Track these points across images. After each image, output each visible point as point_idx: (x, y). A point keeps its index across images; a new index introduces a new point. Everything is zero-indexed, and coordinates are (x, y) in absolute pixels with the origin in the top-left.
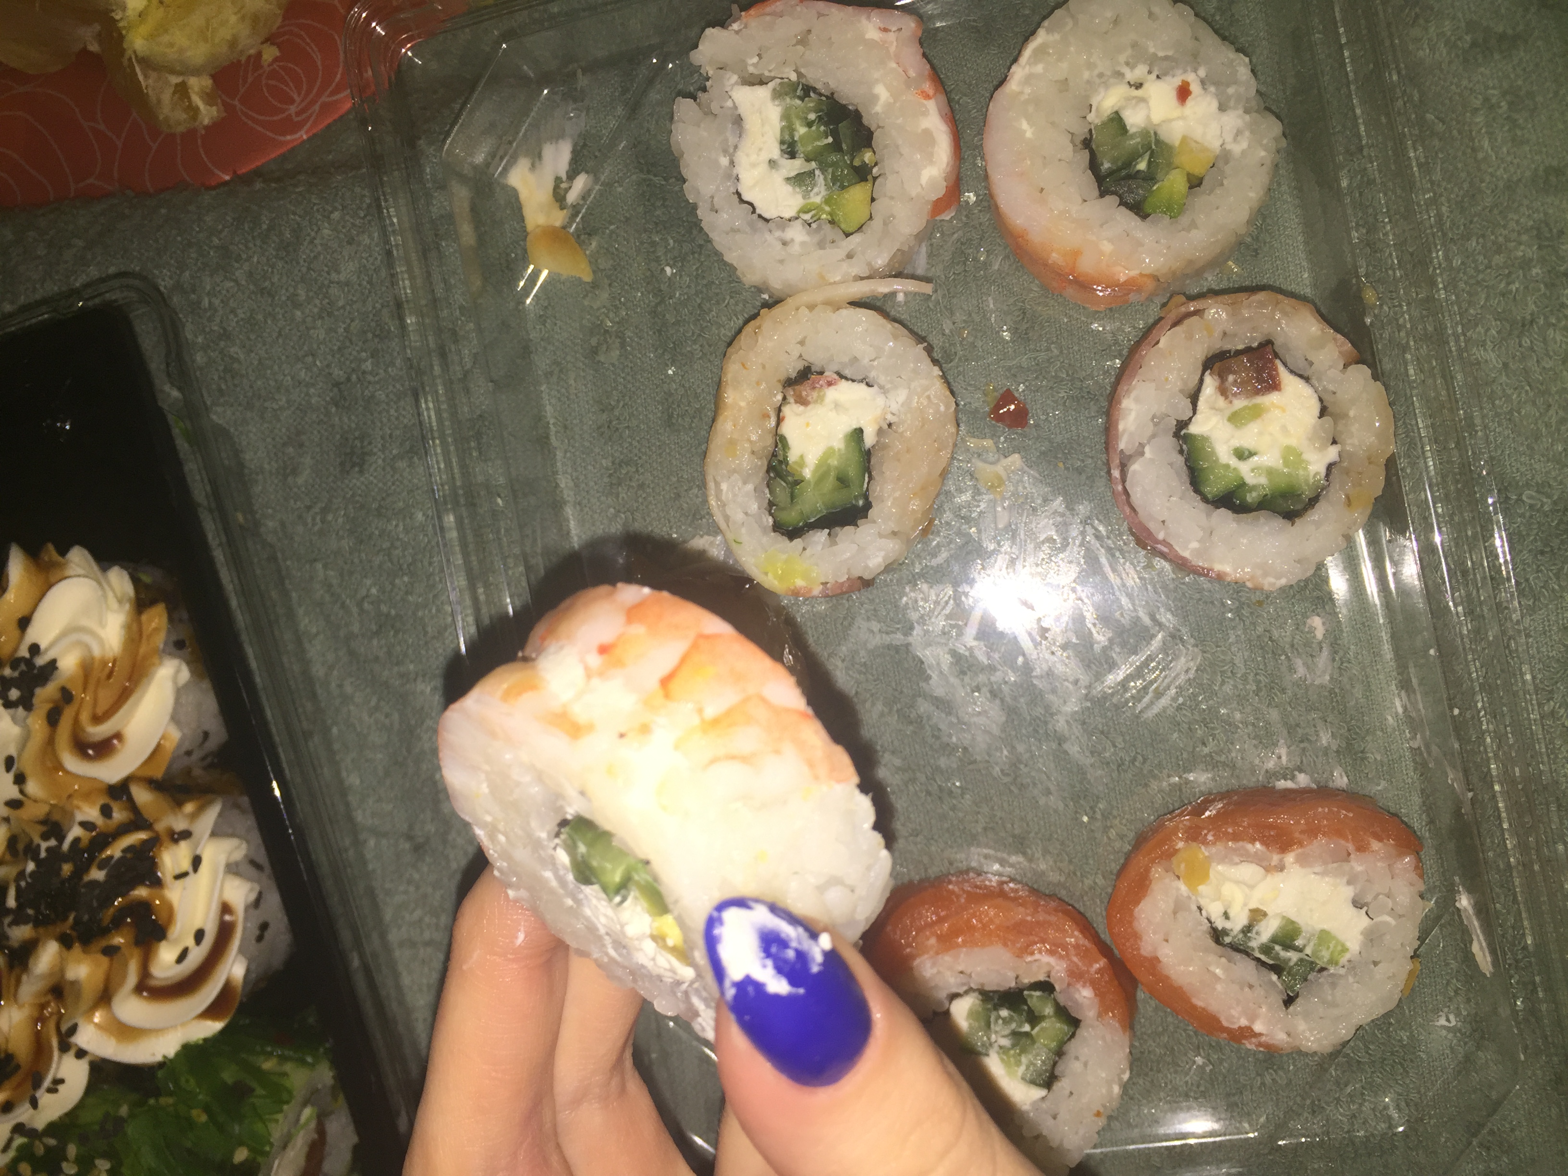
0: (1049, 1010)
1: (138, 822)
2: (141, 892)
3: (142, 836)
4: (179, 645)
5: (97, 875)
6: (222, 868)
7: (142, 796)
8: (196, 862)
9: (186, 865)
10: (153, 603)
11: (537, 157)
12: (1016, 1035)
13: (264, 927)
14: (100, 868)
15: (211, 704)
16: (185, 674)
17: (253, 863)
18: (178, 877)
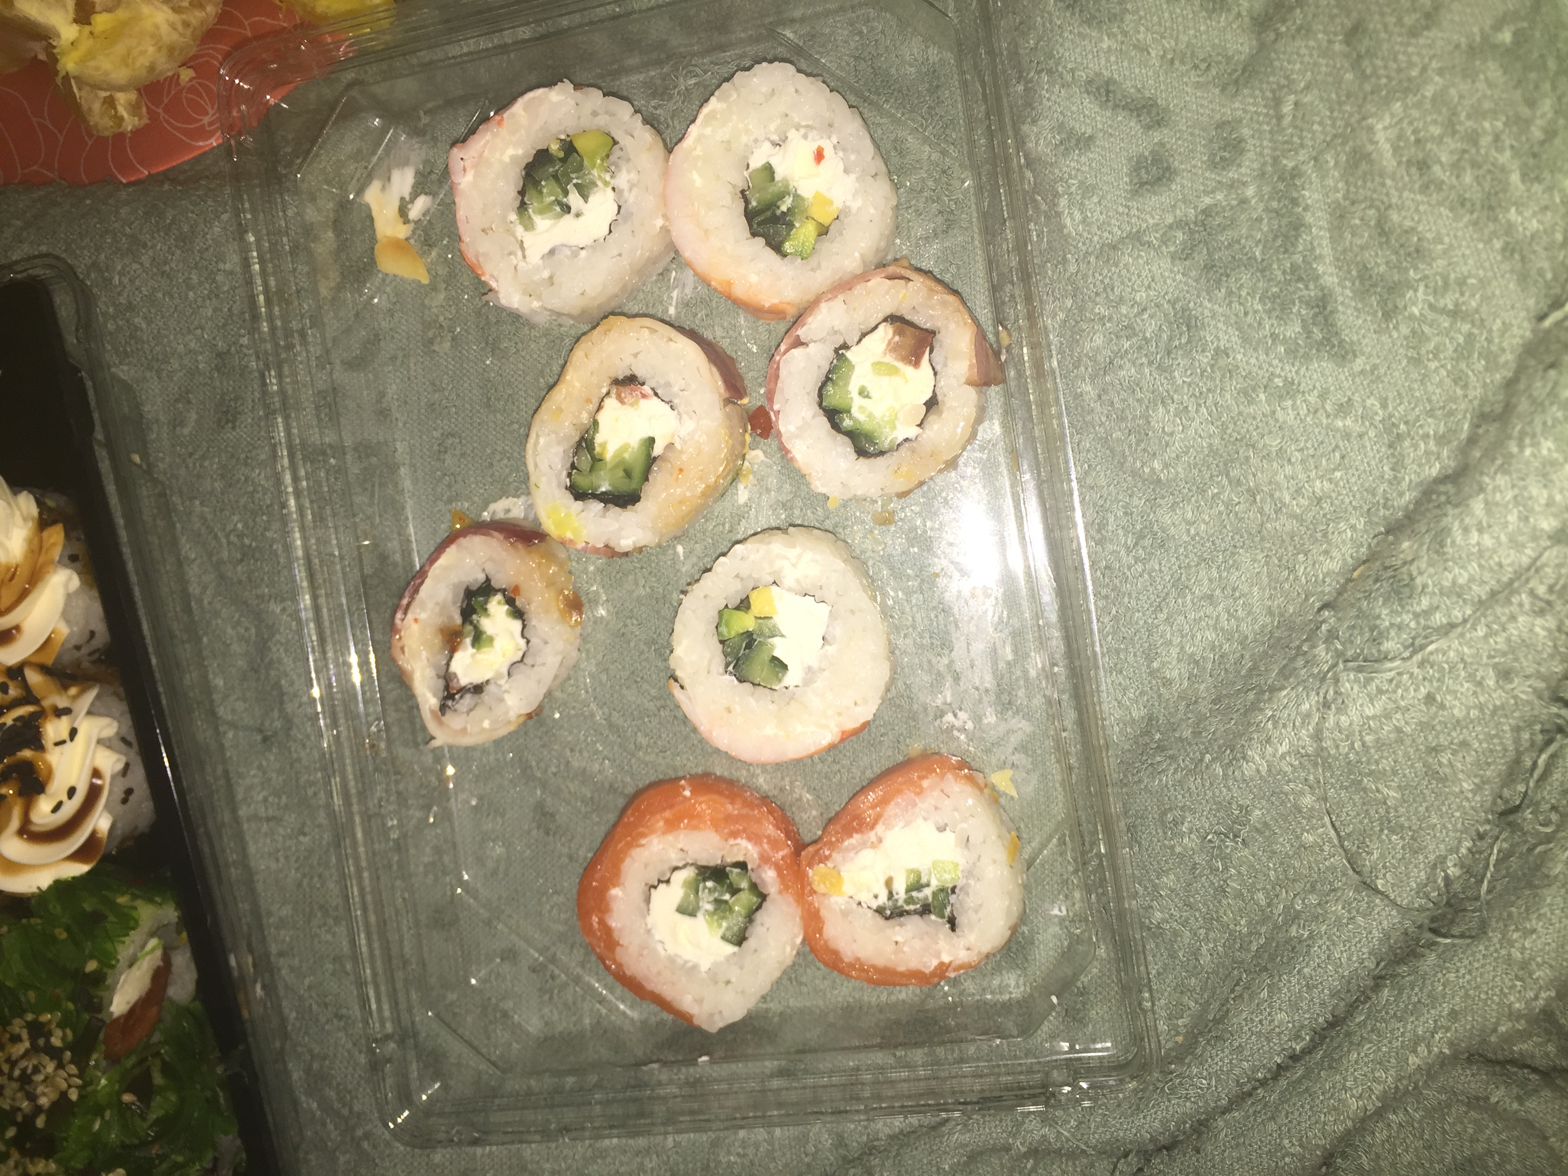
0: (744, 885)
1: (29, 697)
2: (27, 754)
3: (30, 709)
4: (73, 558)
6: (94, 741)
7: (33, 677)
8: (73, 733)
9: (65, 735)
10: (54, 522)
11: (387, 180)
12: (718, 902)
13: (129, 792)
15: (97, 608)
16: (75, 582)
17: (124, 740)
18: (58, 744)
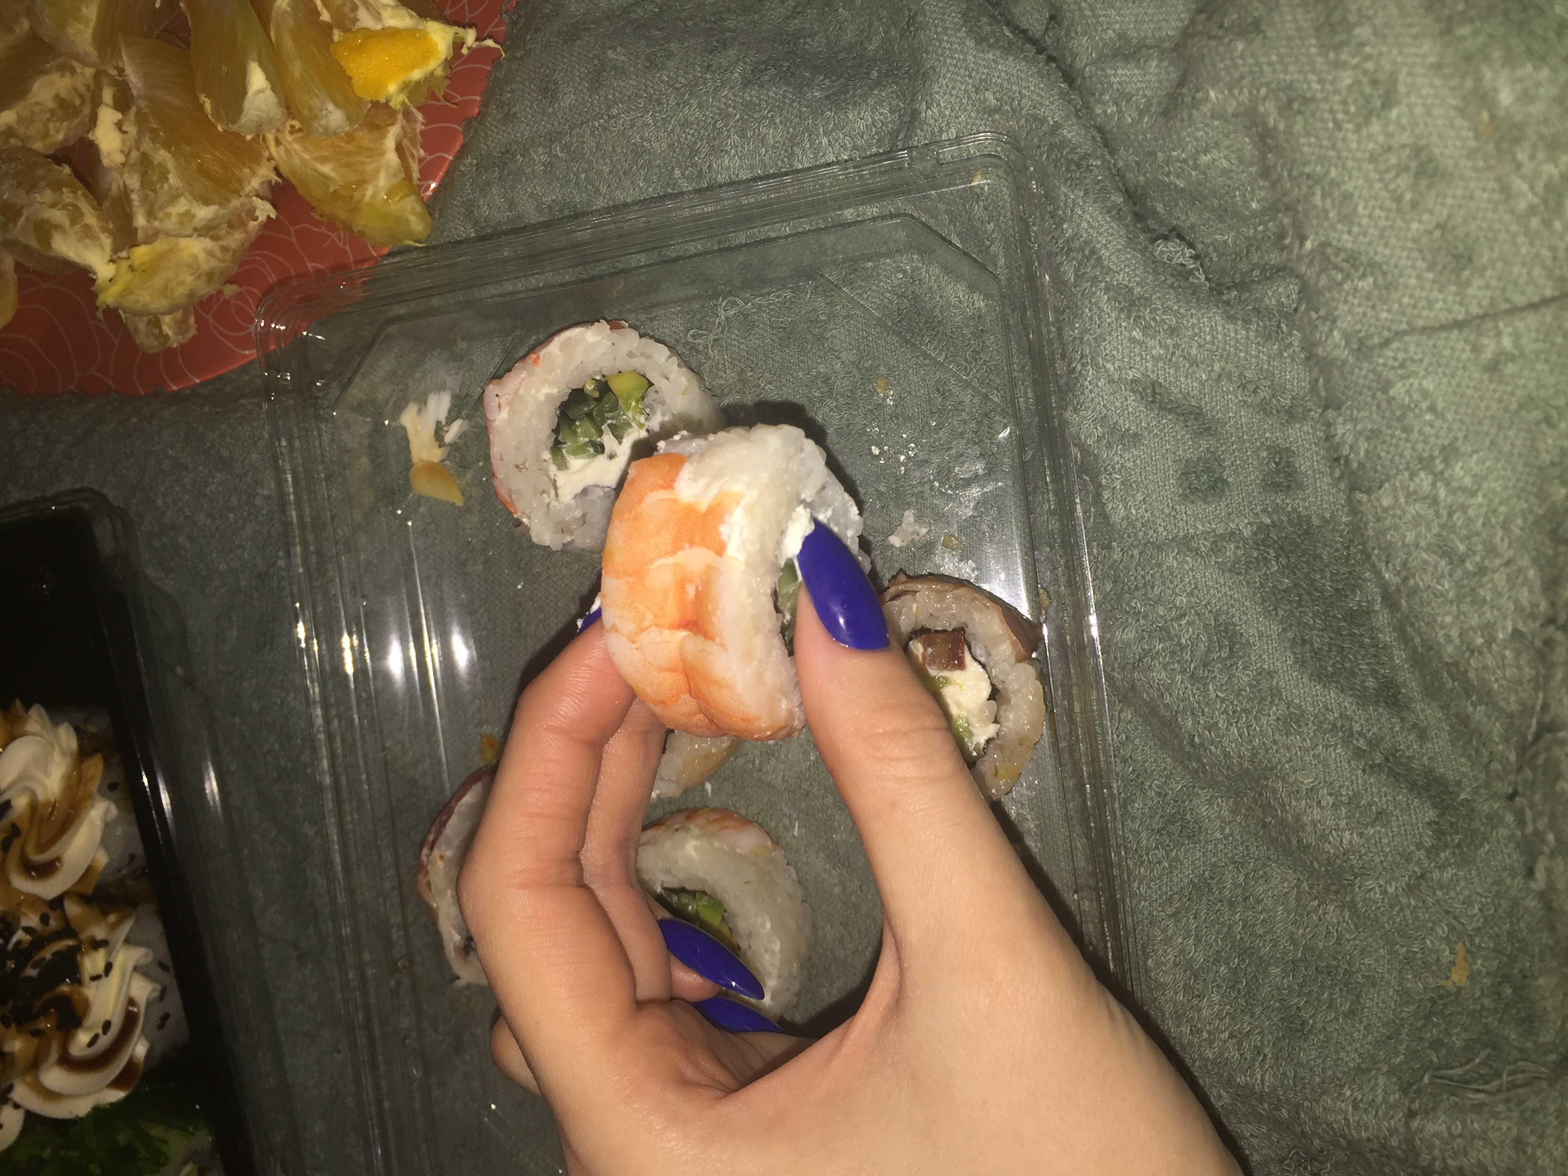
1: (68, 930)
2: (65, 989)
3: (71, 943)
4: (113, 787)
5: (32, 972)
6: (130, 970)
7: (73, 909)
8: (109, 967)
9: (101, 969)
10: (94, 752)
11: (423, 402)
13: (165, 1017)
14: (34, 967)
15: (134, 834)
16: (114, 811)
17: (162, 966)
18: (96, 978)
